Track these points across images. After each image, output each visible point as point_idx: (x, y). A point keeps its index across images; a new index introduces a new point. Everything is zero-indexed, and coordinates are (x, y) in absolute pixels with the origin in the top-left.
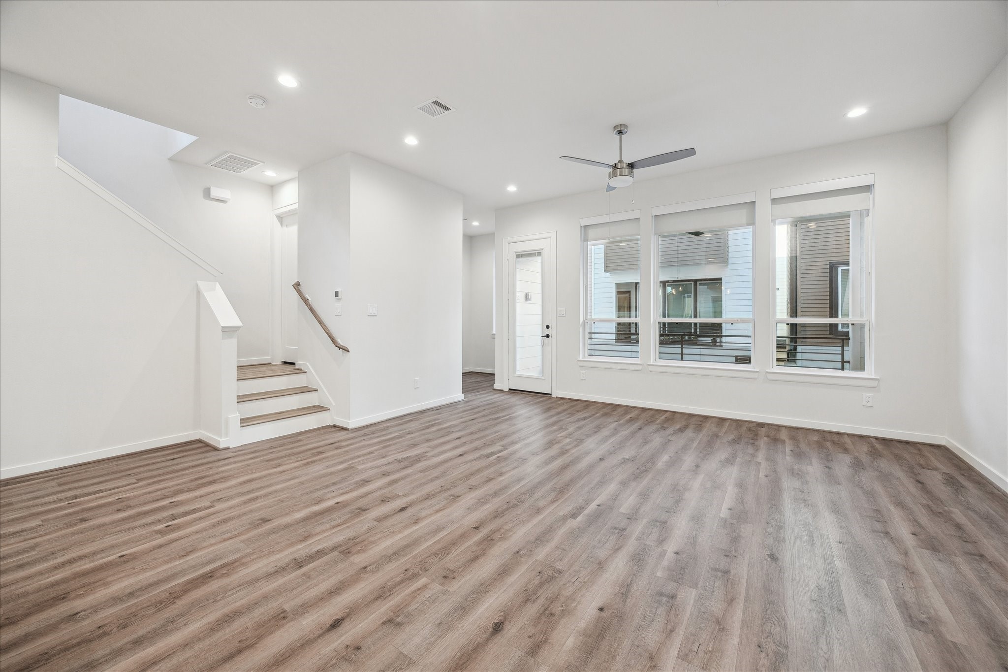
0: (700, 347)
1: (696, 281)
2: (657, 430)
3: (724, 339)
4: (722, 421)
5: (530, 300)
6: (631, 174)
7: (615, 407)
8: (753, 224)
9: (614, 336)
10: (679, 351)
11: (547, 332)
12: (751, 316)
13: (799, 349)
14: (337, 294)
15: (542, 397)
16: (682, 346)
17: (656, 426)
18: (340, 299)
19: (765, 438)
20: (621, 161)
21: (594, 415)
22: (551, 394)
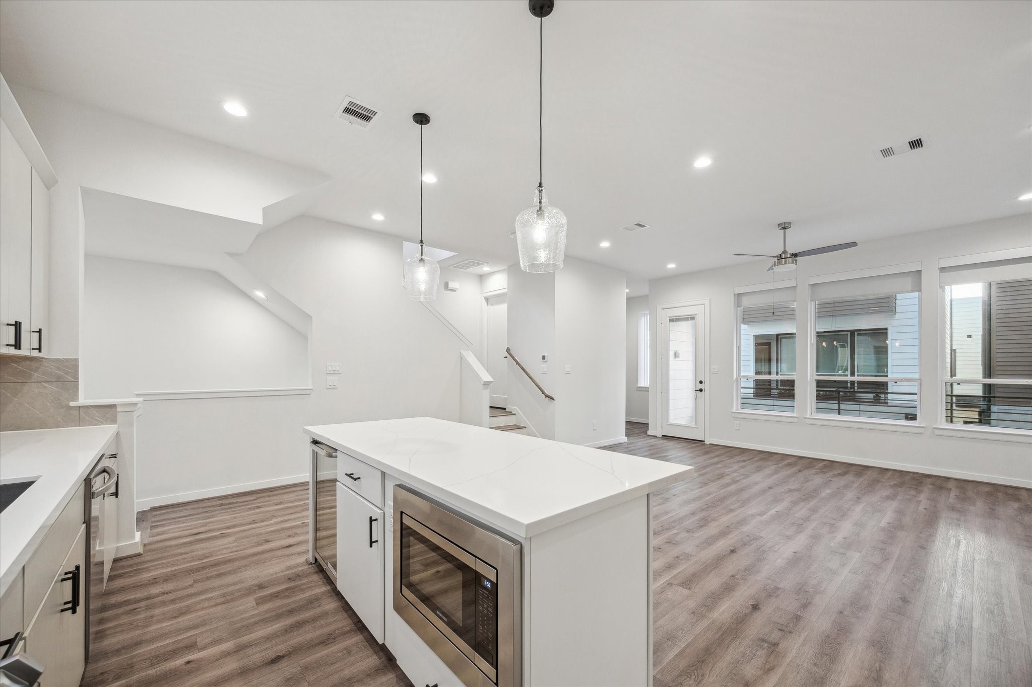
0: (858, 403)
1: (852, 333)
2: (817, 473)
3: (890, 396)
4: (884, 470)
5: (678, 357)
6: (795, 262)
7: (771, 454)
8: (919, 290)
9: (752, 391)
10: (836, 406)
11: (700, 386)
12: (917, 376)
13: (994, 408)
14: (544, 357)
15: (695, 443)
16: (839, 402)
17: (816, 470)
18: (546, 361)
19: (930, 486)
20: (785, 252)
21: (752, 459)
22: (704, 441)
